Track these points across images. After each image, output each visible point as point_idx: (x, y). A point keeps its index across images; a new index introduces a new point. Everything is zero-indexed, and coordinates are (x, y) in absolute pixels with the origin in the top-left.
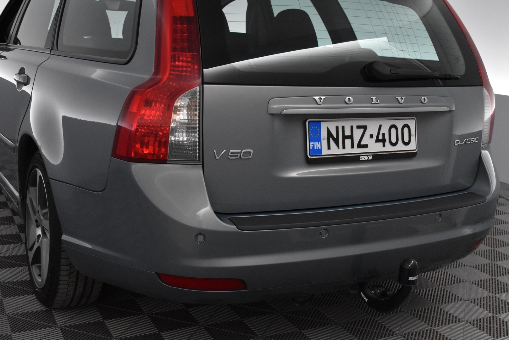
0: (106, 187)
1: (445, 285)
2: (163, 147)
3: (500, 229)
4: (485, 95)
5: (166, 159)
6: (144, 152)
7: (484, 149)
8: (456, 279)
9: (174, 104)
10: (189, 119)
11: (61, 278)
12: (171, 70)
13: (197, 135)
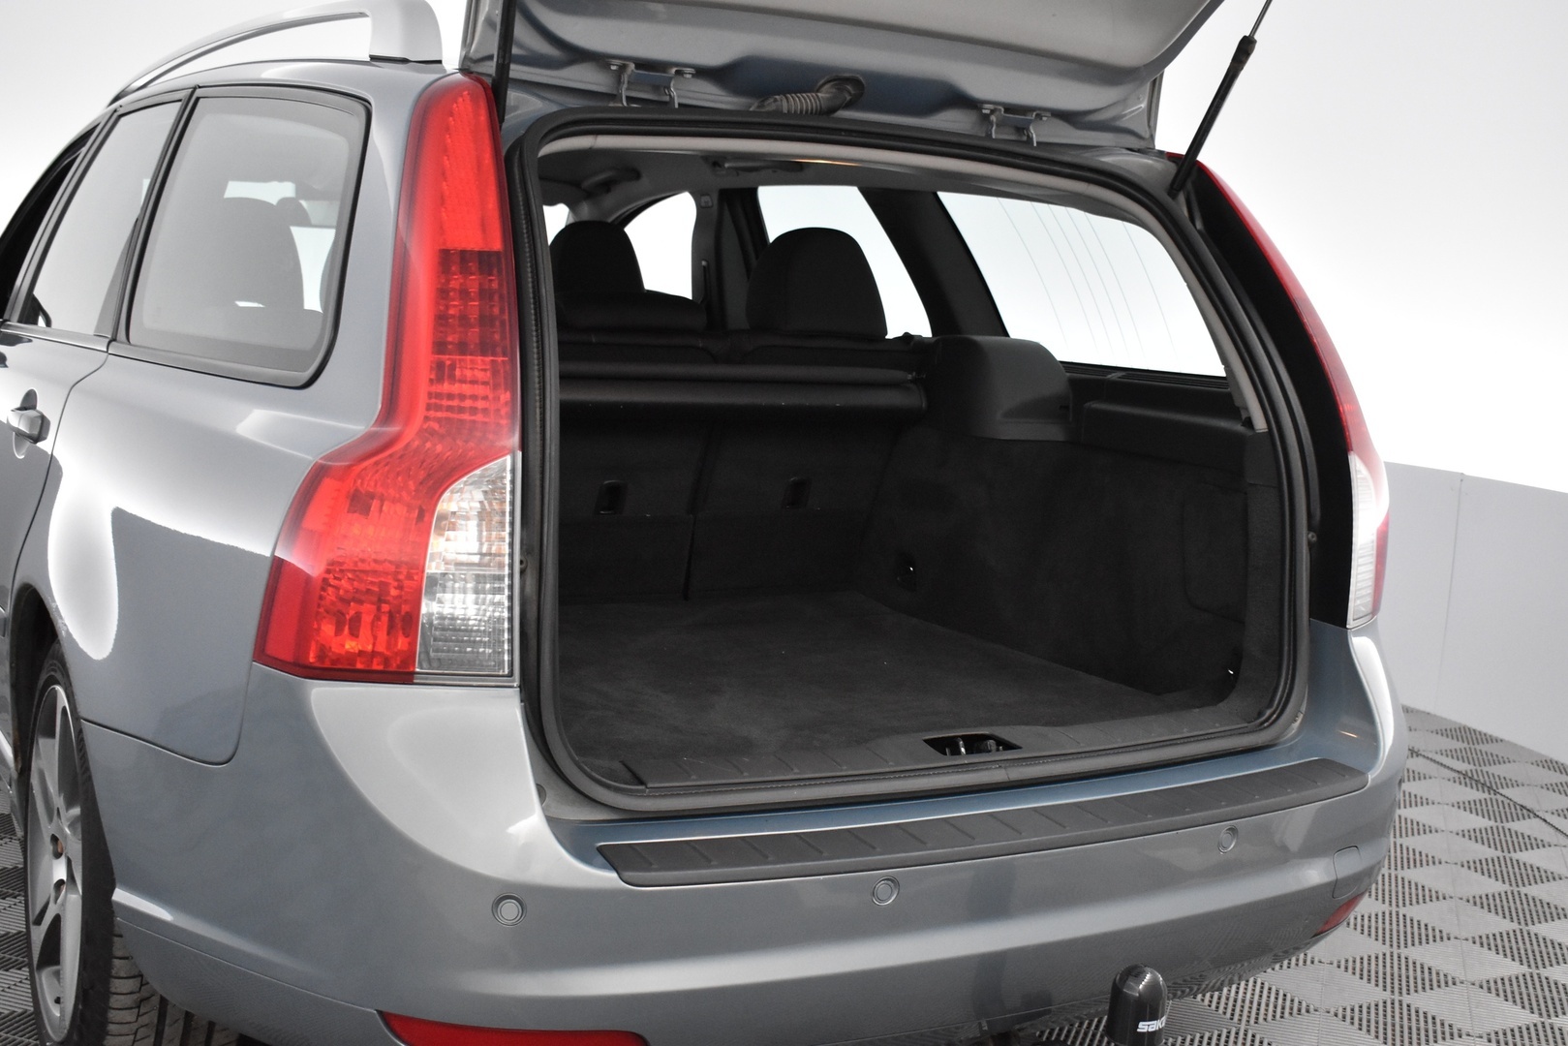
0: (236, 749)
1: (1256, 1023)
2: (401, 632)
3: (1414, 851)
4: (1359, 476)
5: (411, 670)
6: (347, 646)
7: (1359, 633)
8: (1288, 1003)
9: (435, 505)
10: (484, 550)
11: (113, 1015)
12: (429, 407)
13: (504, 598)
